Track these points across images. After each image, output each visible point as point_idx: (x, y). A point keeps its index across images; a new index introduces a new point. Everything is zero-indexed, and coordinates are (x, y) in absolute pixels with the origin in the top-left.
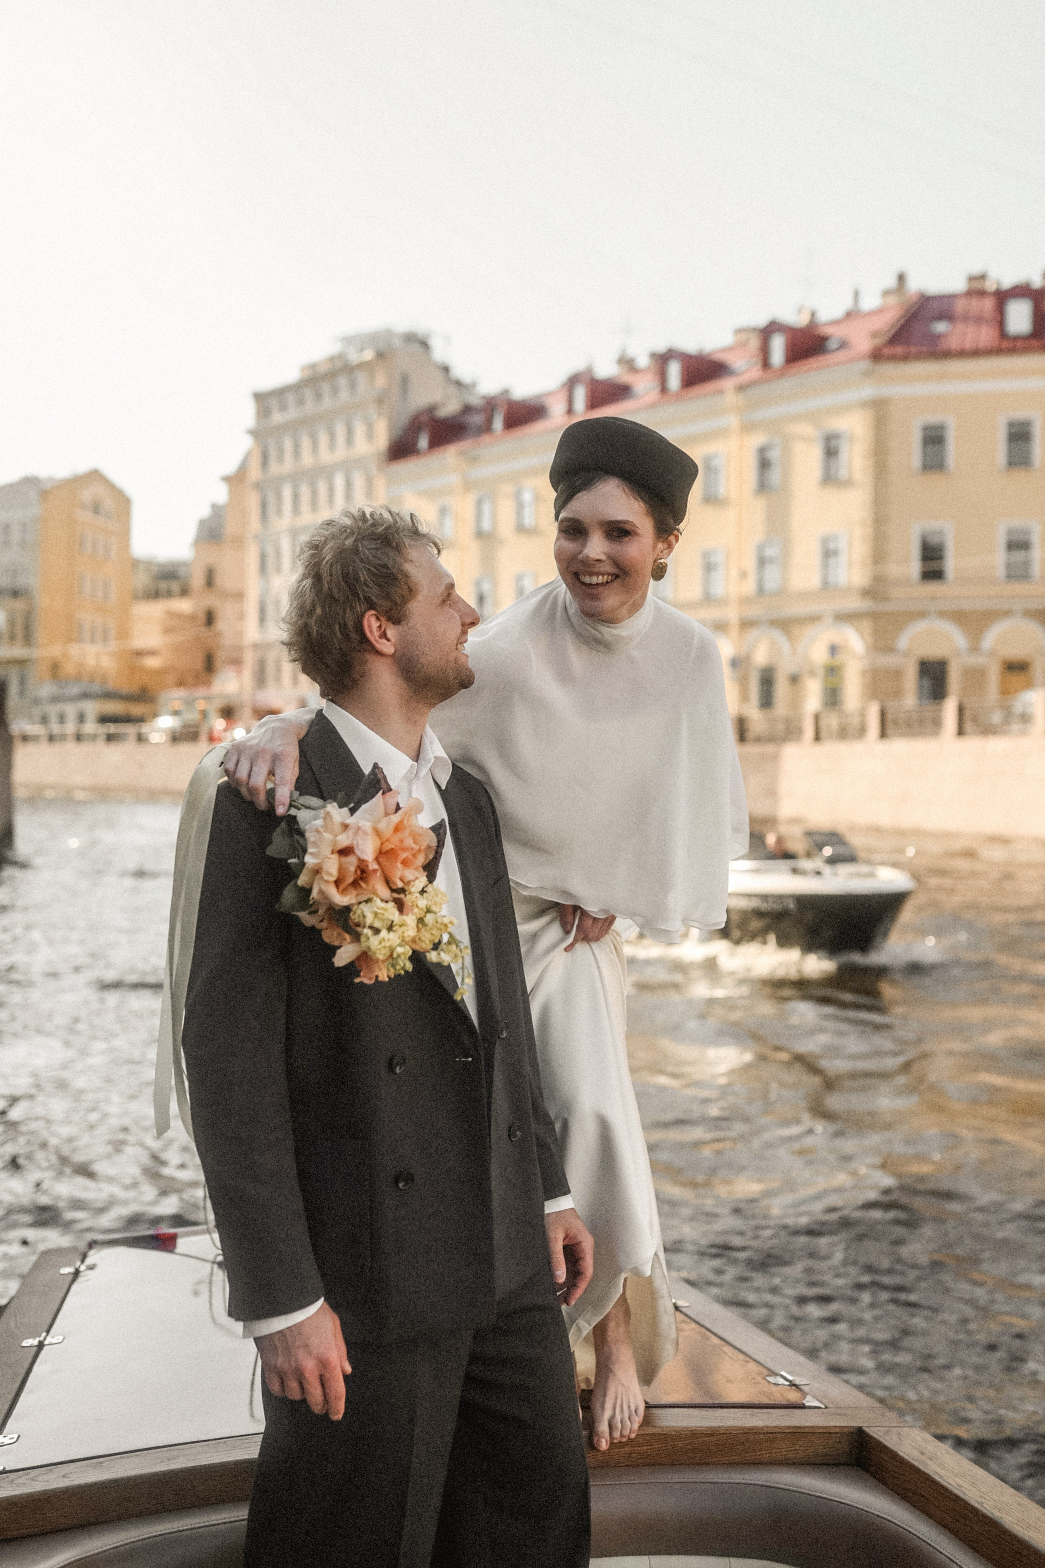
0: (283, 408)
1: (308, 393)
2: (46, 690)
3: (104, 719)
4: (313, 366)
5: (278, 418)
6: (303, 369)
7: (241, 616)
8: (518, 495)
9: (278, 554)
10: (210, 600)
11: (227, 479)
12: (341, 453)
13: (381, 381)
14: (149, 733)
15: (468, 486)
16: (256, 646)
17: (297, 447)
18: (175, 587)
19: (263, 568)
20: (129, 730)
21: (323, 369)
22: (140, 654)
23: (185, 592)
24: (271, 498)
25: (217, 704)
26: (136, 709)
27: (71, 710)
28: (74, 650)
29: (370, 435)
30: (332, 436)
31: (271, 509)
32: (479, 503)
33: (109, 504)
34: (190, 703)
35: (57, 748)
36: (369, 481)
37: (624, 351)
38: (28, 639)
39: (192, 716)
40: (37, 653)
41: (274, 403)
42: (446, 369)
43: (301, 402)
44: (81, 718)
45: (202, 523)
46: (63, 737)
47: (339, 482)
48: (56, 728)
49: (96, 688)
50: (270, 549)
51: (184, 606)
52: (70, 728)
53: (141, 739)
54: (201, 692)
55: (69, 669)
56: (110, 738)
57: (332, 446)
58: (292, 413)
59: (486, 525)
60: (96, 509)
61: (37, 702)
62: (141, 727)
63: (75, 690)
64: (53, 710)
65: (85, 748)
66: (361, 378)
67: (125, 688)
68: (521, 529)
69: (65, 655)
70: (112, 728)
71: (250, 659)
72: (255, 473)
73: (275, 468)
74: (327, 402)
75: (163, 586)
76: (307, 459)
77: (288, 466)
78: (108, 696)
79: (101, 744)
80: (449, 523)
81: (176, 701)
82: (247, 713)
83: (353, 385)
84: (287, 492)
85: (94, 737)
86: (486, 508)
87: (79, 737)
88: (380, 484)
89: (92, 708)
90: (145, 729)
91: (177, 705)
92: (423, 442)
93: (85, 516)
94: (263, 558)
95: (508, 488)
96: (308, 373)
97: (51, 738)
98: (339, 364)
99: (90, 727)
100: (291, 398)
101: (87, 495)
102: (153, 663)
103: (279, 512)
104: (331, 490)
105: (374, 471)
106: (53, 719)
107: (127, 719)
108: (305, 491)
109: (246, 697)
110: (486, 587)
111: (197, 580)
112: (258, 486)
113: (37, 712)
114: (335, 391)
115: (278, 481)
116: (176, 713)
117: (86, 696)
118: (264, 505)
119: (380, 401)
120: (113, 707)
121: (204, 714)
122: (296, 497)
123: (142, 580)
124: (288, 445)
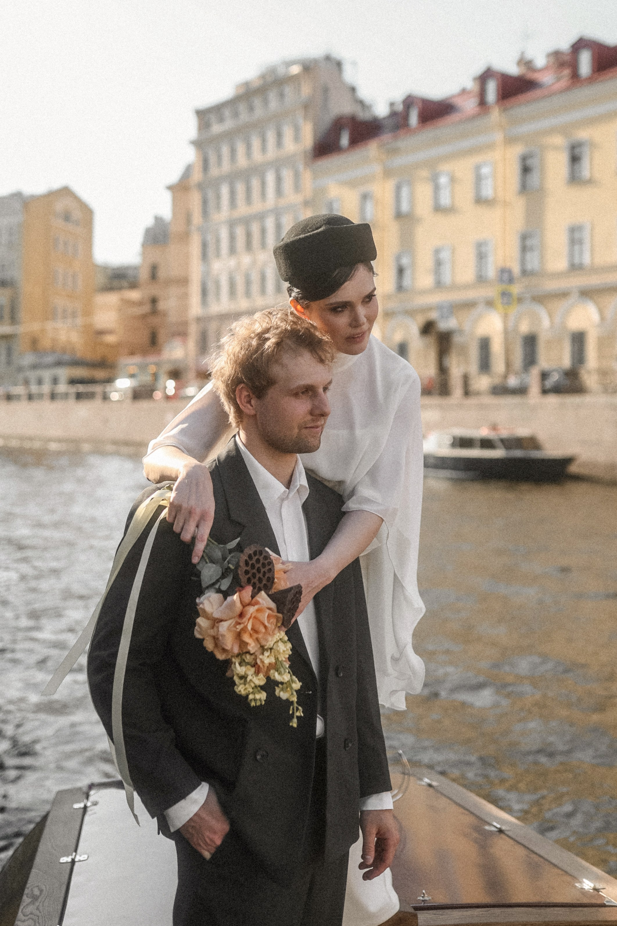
0: (221, 120)
1: (242, 107)
2: (28, 359)
3: (73, 382)
4: (247, 84)
5: (217, 129)
6: (238, 87)
7: (185, 296)
8: (434, 179)
9: (218, 241)
10: (154, 290)
11: (170, 188)
12: (272, 152)
13: (306, 90)
14: (111, 392)
15: (388, 173)
16: (199, 320)
17: (233, 152)
18: (125, 284)
19: (204, 256)
20: (98, 389)
21: (257, 84)
22: (101, 333)
23: (133, 285)
24: (211, 195)
25: (167, 367)
26: (100, 374)
27: (47, 375)
28: (50, 326)
29: (297, 138)
30: (264, 141)
31: (212, 204)
32: (398, 189)
33: (77, 214)
34: (143, 368)
35: (35, 405)
36: (297, 176)
37: (523, 53)
38: (14, 320)
39: (147, 379)
40: (21, 329)
41: (213, 118)
42: (353, 90)
43: (236, 115)
44: (55, 381)
45: (148, 231)
46: (40, 396)
47: (270, 178)
48: (34, 389)
49: (66, 358)
50: (210, 238)
51: (134, 295)
52: (46, 388)
53: (105, 397)
54: (151, 359)
55: (46, 343)
56: (79, 396)
57: (264, 149)
58: (229, 124)
59: (405, 207)
60: (67, 217)
61: (20, 369)
62: (105, 386)
63: (49, 359)
64: (32, 375)
65: (58, 405)
66: (288, 90)
67: (89, 356)
68: (438, 209)
69: (43, 331)
70: (81, 388)
71: (193, 330)
72: (197, 176)
73: (214, 171)
74: (259, 112)
75: (115, 283)
76: (242, 161)
77: (226, 167)
78: (76, 363)
79: (72, 401)
80: (369, 208)
81: (132, 367)
82: (191, 375)
83: (282, 95)
84: (225, 190)
85: (66, 396)
86: (405, 192)
87: (53, 396)
88: (307, 177)
89: (64, 373)
90: (108, 388)
91: (133, 369)
92: (345, 140)
93: (59, 223)
94: (204, 246)
95: (424, 173)
96: (241, 91)
97: (30, 397)
98: (269, 79)
99: (62, 388)
100: (227, 113)
101: (60, 206)
102: (110, 339)
103: (218, 207)
104: (263, 184)
105: (301, 167)
106: (33, 381)
107: (92, 381)
108: (240, 188)
109: (191, 363)
110: (405, 261)
111: (144, 275)
112: (200, 186)
113: (21, 376)
114: (266, 102)
115: (216, 183)
116: (132, 376)
117: (59, 364)
118: (205, 202)
119: (306, 107)
120: (80, 372)
121: (155, 376)
122: (233, 193)
123: (101, 280)
124: (225, 150)
